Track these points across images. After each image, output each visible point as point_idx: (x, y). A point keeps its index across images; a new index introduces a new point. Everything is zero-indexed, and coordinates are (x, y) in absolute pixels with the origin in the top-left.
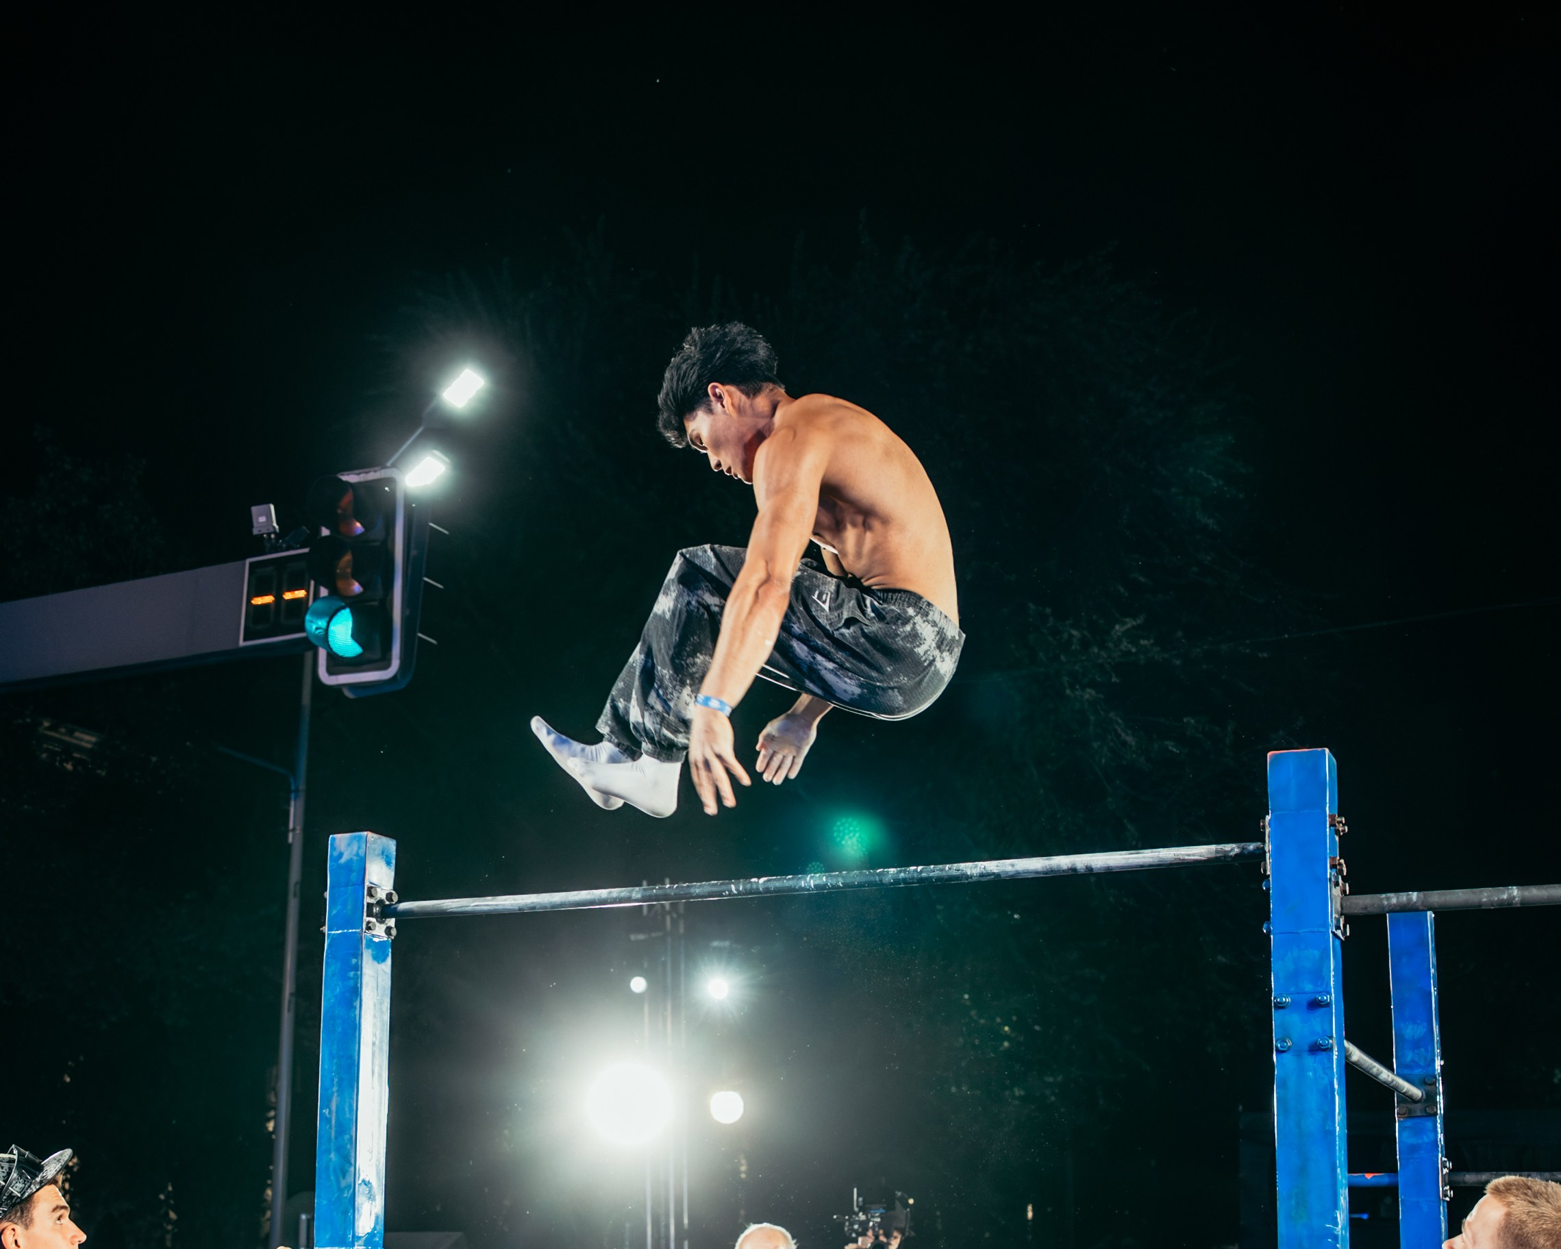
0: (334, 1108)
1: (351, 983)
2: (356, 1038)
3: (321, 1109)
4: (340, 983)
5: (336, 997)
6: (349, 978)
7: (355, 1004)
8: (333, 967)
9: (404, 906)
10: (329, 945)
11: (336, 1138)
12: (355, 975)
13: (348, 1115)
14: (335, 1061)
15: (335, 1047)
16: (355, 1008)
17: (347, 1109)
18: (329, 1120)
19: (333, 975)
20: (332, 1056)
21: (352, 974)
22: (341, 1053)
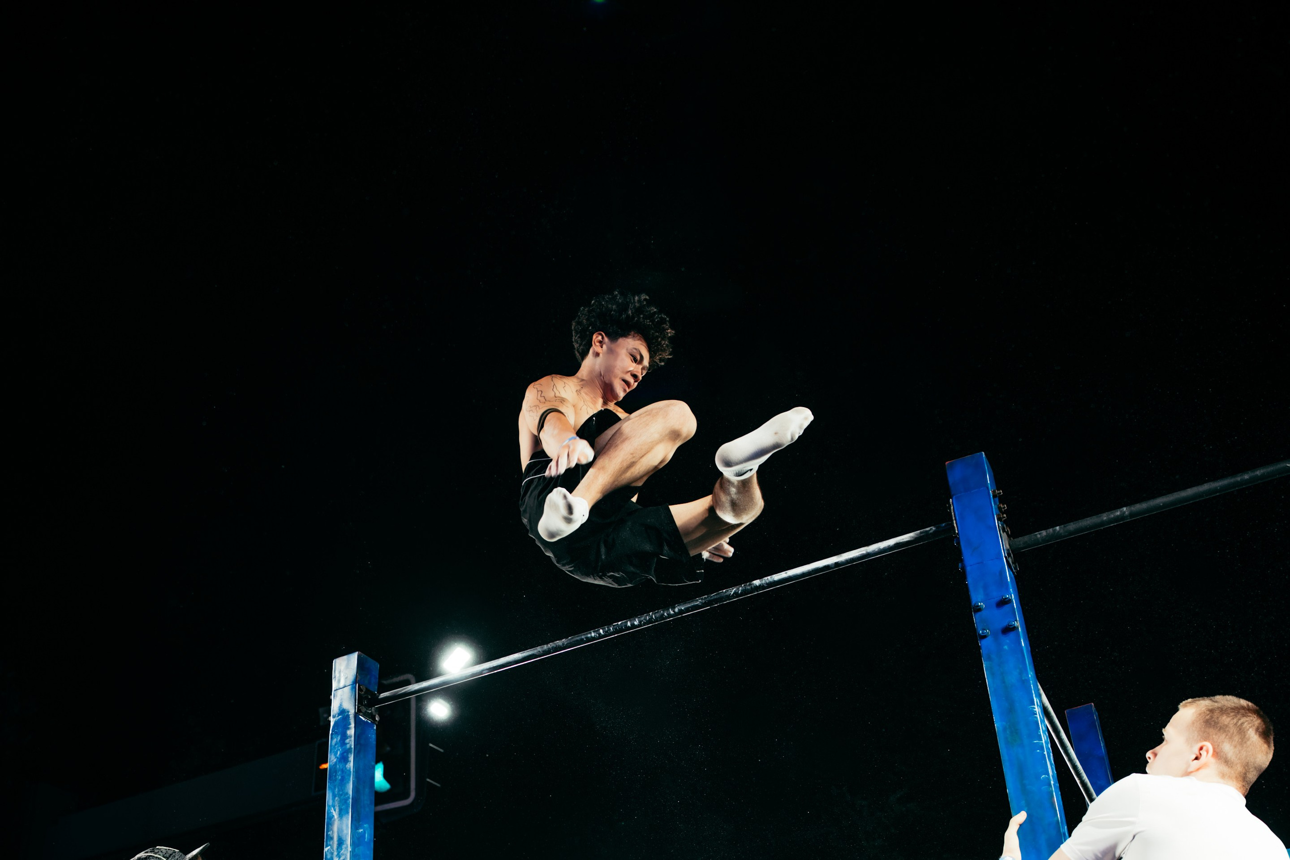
0: (335, 828)
1: (348, 746)
2: (349, 780)
3: (327, 832)
4: (340, 748)
5: (338, 758)
6: (347, 744)
7: (350, 759)
8: (335, 740)
9: (382, 695)
10: (333, 727)
11: (337, 849)
12: (350, 740)
13: (345, 832)
14: (337, 798)
15: (337, 790)
16: (350, 761)
17: (344, 828)
18: (332, 838)
19: (335, 745)
20: (334, 796)
21: (347, 741)
22: (341, 793)
